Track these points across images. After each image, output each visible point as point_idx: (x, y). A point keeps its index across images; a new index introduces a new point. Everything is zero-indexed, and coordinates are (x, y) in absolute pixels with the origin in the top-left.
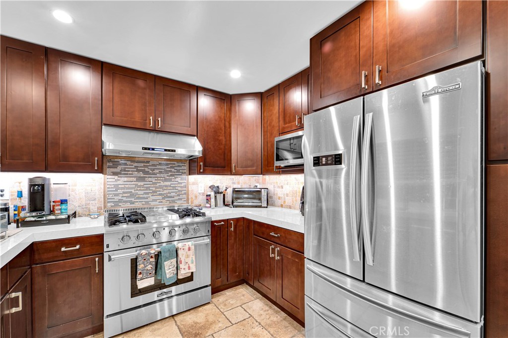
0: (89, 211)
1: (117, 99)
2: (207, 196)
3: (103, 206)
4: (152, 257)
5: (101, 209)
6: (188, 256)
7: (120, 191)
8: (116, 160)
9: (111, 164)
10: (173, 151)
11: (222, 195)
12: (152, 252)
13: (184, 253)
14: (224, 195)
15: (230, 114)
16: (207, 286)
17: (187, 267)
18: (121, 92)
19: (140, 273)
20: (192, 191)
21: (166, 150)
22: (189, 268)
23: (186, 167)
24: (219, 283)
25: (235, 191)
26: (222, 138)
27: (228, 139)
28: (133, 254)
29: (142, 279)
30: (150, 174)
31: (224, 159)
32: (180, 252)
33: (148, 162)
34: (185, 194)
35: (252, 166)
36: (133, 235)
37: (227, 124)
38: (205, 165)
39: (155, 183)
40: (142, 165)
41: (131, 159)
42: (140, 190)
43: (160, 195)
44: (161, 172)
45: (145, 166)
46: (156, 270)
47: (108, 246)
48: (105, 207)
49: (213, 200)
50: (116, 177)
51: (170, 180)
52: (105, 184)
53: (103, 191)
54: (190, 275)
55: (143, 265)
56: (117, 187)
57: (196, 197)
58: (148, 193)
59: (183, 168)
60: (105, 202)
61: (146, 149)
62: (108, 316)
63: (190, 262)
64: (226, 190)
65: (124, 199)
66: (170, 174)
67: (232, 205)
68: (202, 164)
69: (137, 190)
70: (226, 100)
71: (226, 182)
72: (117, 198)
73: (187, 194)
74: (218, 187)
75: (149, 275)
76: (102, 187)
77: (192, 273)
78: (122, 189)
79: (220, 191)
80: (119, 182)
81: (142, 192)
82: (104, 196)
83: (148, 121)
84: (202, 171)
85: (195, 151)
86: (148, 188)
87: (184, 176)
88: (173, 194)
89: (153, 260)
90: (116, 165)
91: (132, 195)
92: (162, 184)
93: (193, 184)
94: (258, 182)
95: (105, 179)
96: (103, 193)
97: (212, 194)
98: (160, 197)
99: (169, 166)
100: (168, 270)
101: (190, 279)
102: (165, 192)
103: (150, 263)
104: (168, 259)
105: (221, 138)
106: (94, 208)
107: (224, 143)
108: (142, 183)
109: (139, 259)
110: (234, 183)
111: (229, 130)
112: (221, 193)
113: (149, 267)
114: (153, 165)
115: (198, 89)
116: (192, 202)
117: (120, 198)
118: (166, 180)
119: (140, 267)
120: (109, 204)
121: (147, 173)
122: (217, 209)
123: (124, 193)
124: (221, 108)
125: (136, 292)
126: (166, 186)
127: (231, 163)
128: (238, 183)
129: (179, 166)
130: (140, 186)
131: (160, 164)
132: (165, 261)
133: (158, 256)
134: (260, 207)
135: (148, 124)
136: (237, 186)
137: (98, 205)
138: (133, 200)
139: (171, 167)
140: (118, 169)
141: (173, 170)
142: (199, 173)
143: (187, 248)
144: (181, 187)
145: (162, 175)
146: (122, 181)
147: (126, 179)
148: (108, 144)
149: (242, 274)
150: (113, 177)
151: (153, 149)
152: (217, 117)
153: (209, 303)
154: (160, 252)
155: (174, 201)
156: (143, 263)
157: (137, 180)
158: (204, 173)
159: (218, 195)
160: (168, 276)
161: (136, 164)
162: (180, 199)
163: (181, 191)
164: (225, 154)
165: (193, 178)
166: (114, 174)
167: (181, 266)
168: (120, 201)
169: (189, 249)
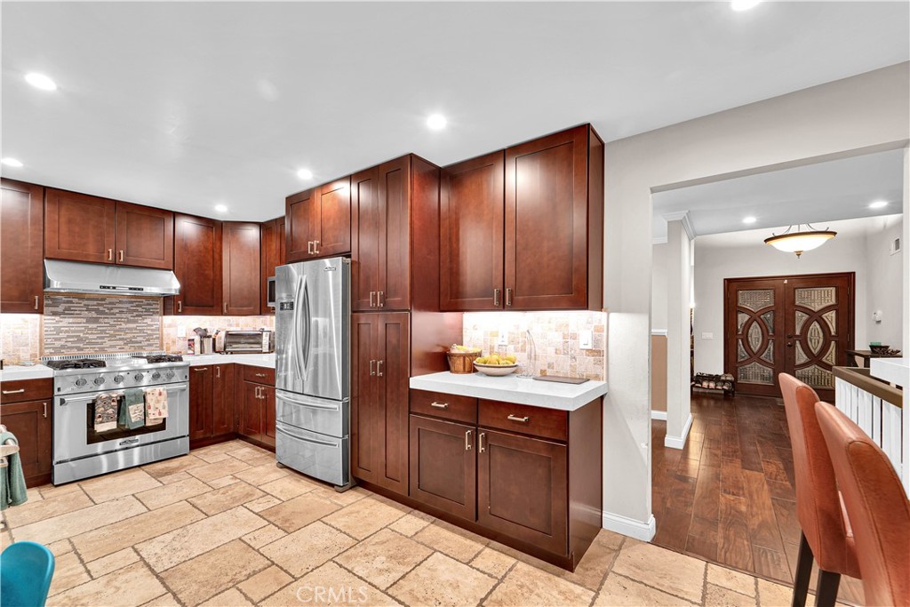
0: (19, 358)
1: (64, 228)
2: (189, 340)
3: (38, 353)
4: (113, 401)
5: (36, 357)
6: (158, 402)
7: (61, 335)
8: (57, 297)
9: (50, 302)
10: (139, 289)
11: (211, 339)
12: (114, 395)
13: (154, 398)
14: (214, 340)
15: (221, 243)
16: (184, 436)
17: (157, 412)
18: (70, 221)
19: (100, 417)
20: (168, 334)
21: (130, 289)
22: (160, 414)
23: (159, 306)
24: (200, 435)
25: (228, 335)
26: (209, 272)
27: (218, 273)
28: (90, 398)
29: (101, 422)
30: (106, 314)
31: (213, 297)
32: (148, 397)
33: (104, 300)
34: (157, 338)
35: (249, 305)
36: (90, 379)
37: (217, 256)
38: (184, 304)
39: (115, 326)
40: (95, 303)
41: (80, 296)
42: (92, 333)
43: (120, 339)
44: (121, 312)
45: (98, 305)
46: (119, 414)
47: (59, 389)
48: (41, 354)
49: (197, 346)
50: (57, 318)
51: (136, 322)
52: (41, 326)
53: (38, 334)
54: (161, 422)
55: (103, 409)
56: (58, 330)
57: (174, 342)
58: (103, 338)
59: (154, 306)
60: (41, 349)
61: (104, 287)
62: (57, 463)
63: (161, 408)
64: (217, 334)
65: (69, 344)
66: (135, 314)
67: (224, 351)
68: (180, 302)
69: (87, 333)
70: (214, 228)
71: (218, 325)
72: (58, 344)
73: (161, 338)
74: (205, 330)
75: (109, 418)
76: (38, 330)
77: (164, 419)
78: (66, 332)
79: (208, 334)
80: (61, 324)
81: (95, 337)
82: (41, 341)
83: (106, 254)
84: (180, 310)
85: (171, 290)
86: (102, 332)
87: (157, 317)
88: (139, 339)
89: (115, 404)
90: (55, 304)
91: (80, 340)
92: (124, 326)
93: (170, 326)
94: (265, 324)
95: (41, 320)
96: (38, 338)
97: (197, 339)
98: (121, 342)
99: (134, 304)
100: (134, 414)
101: (161, 427)
102: (128, 336)
103: (112, 407)
104: (132, 403)
105: (207, 272)
106: (25, 355)
107: (212, 278)
108: (95, 326)
109: (99, 402)
110: (230, 325)
111: (219, 263)
112: (210, 337)
113: (110, 411)
114: (110, 303)
115: (175, 215)
116: (168, 349)
117: (63, 343)
118: (129, 322)
119: (99, 410)
120: (47, 351)
121: (103, 313)
122: (203, 356)
123: (68, 337)
124: (209, 237)
125: (93, 438)
126: (129, 329)
127: (222, 302)
128: (237, 325)
129: (148, 304)
130: (91, 329)
131: (120, 302)
132: (130, 405)
133: (121, 400)
134: (261, 352)
135: (106, 258)
136: (234, 329)
137: (31, 352)
138: (81, 345)
139: (137, 306)
140: (60, 309)
141: (140, 309)
142: (177, 313)
143: (157, 392)
144: (152, 330)
145: (123, 316)
146: (65, 322)
147: (71, 320)
148: (55, 282)
149: (232, 426)
150: (53, 317)
151: (114, 288)
152: (202, 248)
153: (186, 455)
154: (124, 397)
155: (141, 348)
156: (103, 406)
157: (87, 322)
158: (183, 313)
159: (206, 340)
160: (133, 420)
161: (86, 302)
162: (151, 345)
163: (152, 335)
164: (213, 290)
165: (168, 319)
166: (55, 314)
167: (150, 411)
168: (63, 347)
169: (160, 394)
